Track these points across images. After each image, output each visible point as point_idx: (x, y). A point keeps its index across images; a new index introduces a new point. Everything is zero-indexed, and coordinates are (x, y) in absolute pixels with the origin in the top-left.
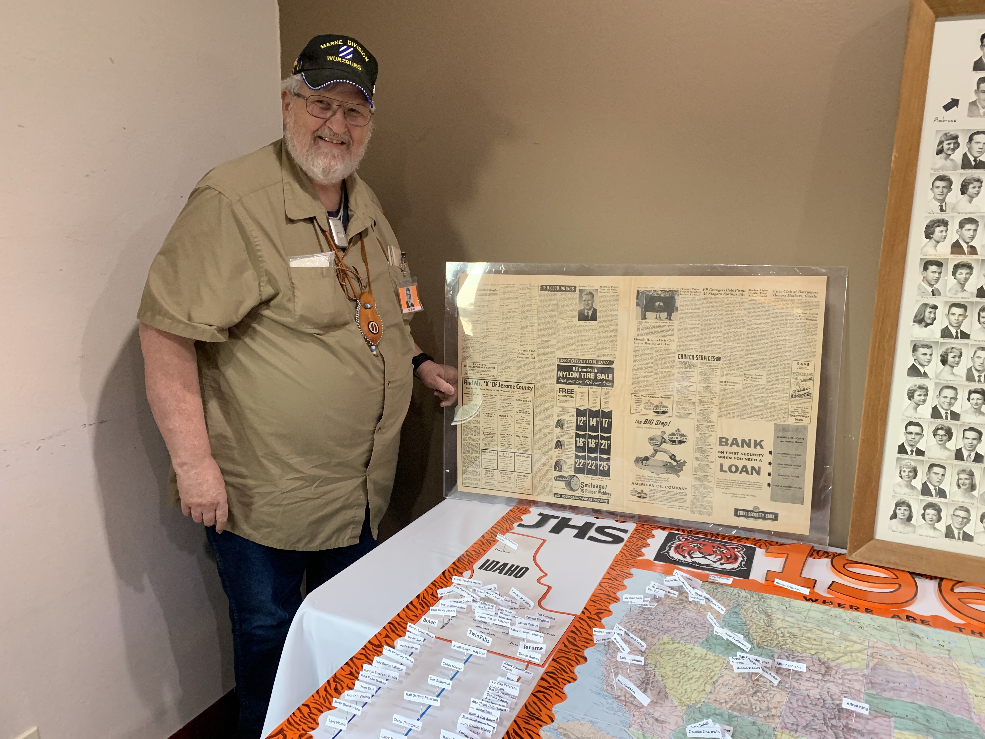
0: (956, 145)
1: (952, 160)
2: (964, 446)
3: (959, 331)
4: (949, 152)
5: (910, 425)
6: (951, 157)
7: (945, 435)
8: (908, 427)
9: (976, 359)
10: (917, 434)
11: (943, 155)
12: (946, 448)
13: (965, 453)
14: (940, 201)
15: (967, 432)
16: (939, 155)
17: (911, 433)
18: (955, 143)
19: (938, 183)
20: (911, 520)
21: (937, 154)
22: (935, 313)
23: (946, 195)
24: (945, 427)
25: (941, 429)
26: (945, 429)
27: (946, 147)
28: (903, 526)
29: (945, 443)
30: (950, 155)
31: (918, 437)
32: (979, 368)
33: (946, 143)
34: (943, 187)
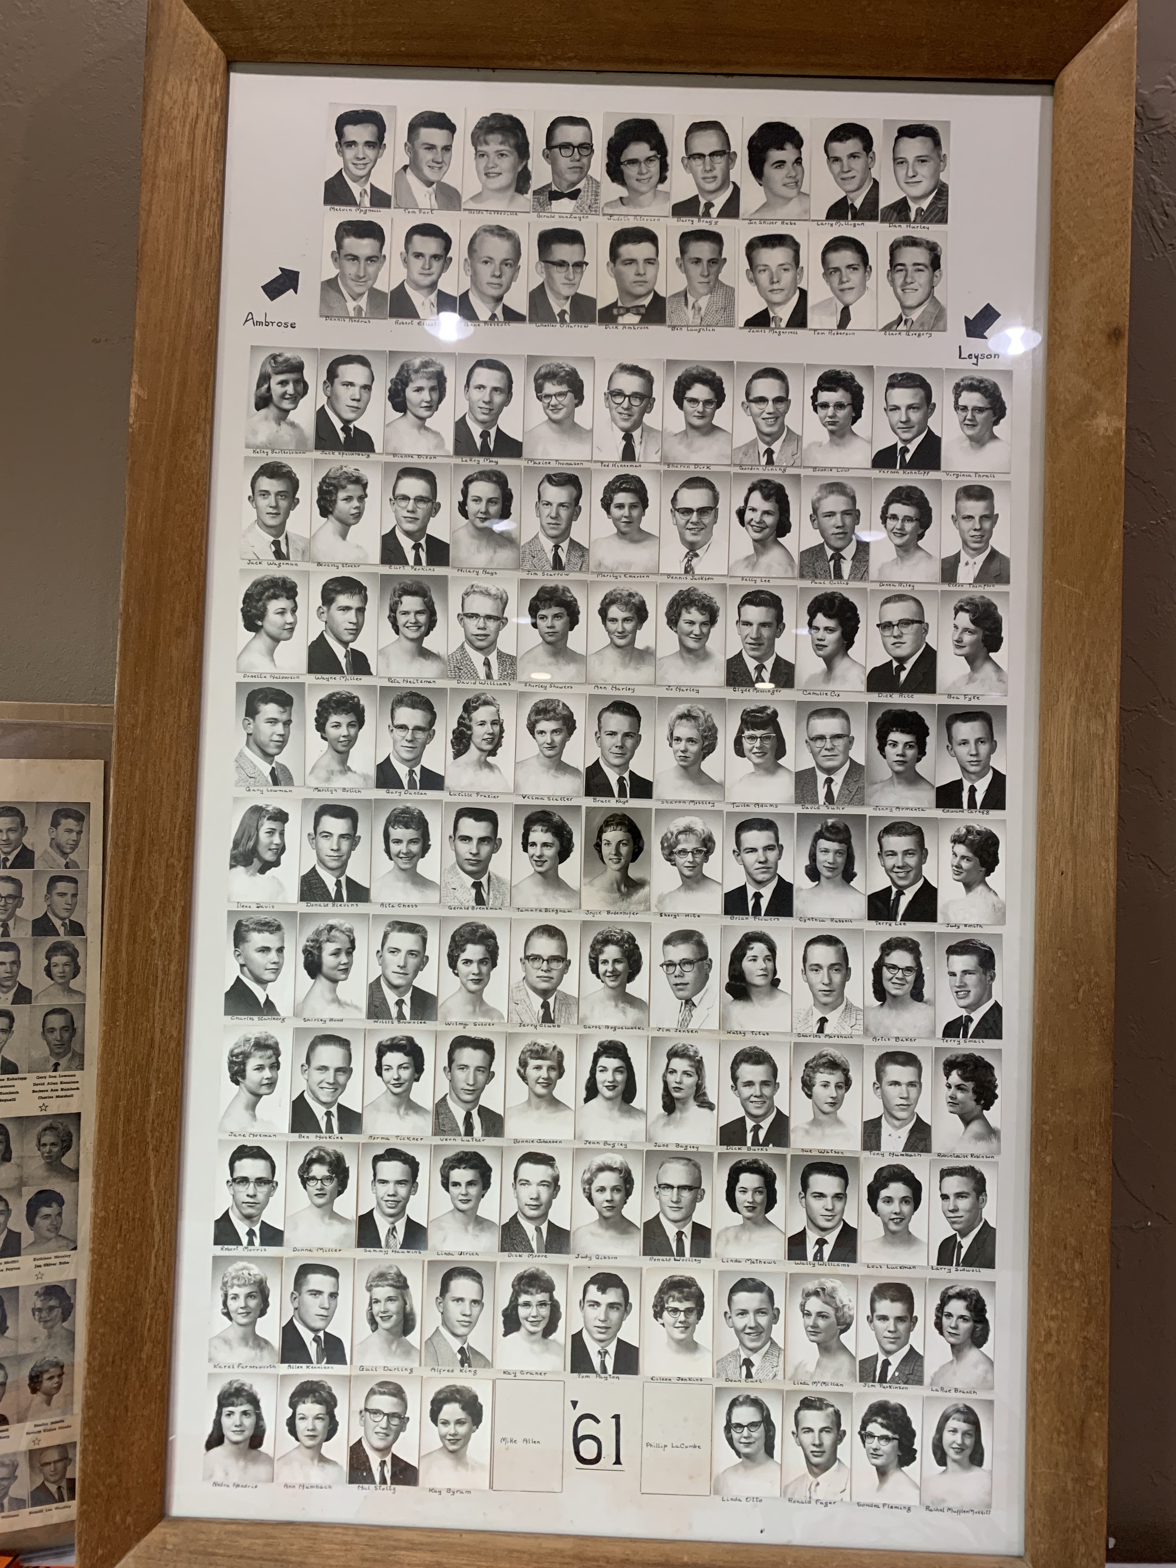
0: (300, 388)
1: (292, 425)
2: (378, 1204)
3: (343, 879)
4: (286, 405)
5: (240, 1158)
6: (292, 416)
7: (330, 1179)
8: (237, 1164)
9: (388, 956)
10: (260, 1181)
11: (270, 412)
12: (334, 1215)
13: (383, 1225)
14: (273, 532)
15: (381, 1165)
16: (263, 412)
17: (245, 1180)
18: (296, 382)
19: (265, 483)
20: (260, 1444)
21: (258, 408)
22: (282, 834)
23: (287, 515)
24: (328, 1154)
25: (320, 1160)
26: (328, 1159)
27: (277, 390)
28: (242, 1463)
29: (331, 1201)
30: (287, 411)
31: (263, 1190)
32: (397, 980)
33: (276, 379)
34: (278, 494)
